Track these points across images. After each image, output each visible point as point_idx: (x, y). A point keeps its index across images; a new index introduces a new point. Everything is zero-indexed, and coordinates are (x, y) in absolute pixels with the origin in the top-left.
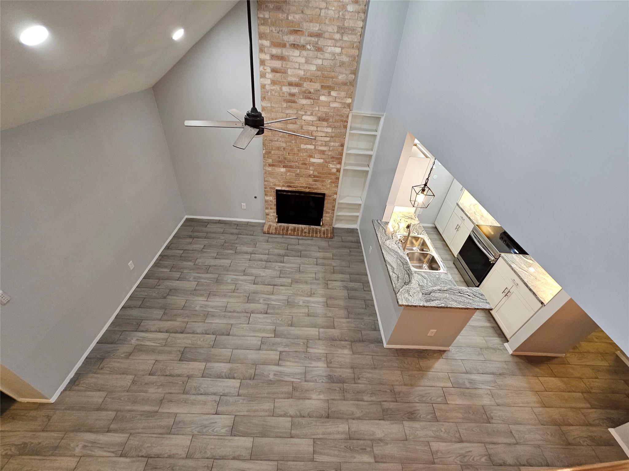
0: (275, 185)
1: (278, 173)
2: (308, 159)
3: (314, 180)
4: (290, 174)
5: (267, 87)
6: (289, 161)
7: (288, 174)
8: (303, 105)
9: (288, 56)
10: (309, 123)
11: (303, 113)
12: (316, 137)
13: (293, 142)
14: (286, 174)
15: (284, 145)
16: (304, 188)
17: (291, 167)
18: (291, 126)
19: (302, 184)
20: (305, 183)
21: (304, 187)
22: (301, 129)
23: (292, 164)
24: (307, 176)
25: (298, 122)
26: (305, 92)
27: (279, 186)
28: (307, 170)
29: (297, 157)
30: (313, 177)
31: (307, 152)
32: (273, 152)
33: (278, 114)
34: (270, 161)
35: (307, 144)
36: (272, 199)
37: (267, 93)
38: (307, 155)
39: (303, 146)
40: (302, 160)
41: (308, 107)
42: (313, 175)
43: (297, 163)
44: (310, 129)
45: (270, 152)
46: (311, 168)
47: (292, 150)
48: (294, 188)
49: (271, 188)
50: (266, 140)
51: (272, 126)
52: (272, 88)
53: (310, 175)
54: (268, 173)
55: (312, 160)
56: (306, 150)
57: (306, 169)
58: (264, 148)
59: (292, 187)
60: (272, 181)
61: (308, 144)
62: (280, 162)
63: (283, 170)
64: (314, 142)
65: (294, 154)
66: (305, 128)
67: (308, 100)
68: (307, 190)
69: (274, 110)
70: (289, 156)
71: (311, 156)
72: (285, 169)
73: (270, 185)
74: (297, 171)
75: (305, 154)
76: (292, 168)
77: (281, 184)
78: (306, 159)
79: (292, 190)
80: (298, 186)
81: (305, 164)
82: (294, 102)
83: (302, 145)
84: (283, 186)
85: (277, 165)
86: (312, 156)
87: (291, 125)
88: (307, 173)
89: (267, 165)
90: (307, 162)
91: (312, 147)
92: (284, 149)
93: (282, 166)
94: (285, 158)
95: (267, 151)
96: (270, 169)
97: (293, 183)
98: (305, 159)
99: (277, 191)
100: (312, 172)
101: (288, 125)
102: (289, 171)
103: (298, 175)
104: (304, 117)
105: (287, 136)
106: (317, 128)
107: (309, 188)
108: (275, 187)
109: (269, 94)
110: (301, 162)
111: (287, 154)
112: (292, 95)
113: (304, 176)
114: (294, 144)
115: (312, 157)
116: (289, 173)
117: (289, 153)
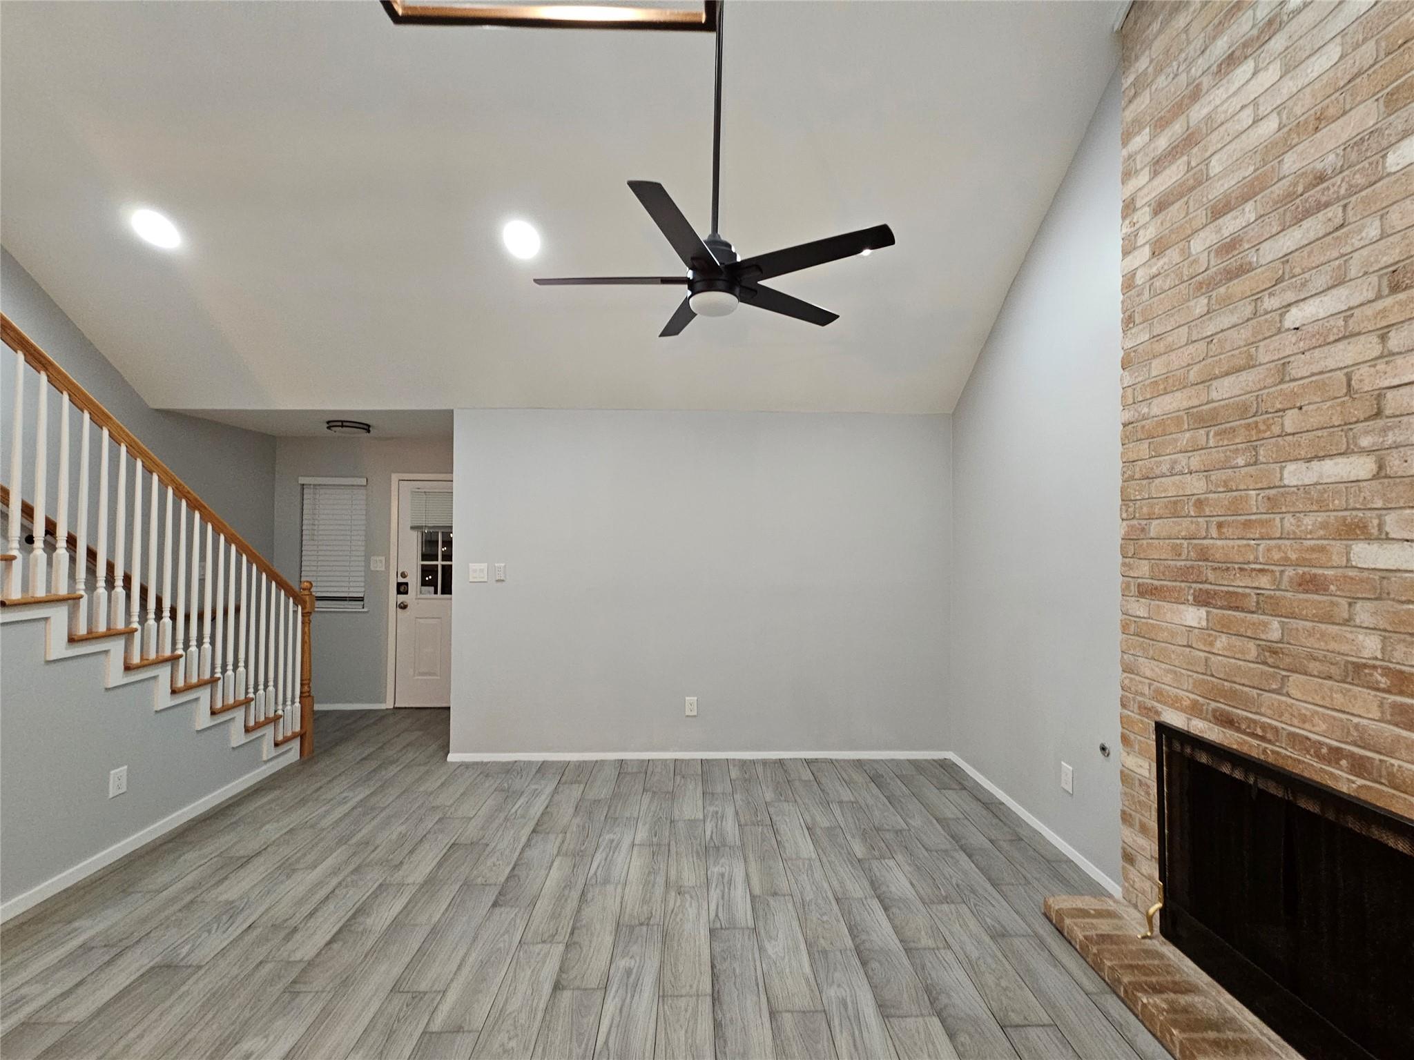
0: (1159, 695)
1: (1173, 634)
2: (1337, 546)
3: (1394, 705)
4: (1230, 647)
5: (1140, 279)
6: (1224, 568)
7: (1222, 642)
8: (1285, 259)
9: (1209, 118)
10: (1323, 338)
11: (1290, 296)
12: (1380, 395)
13: (1240, 461)
14: (1211, 644)
15: (1196, 485)
16: (1318, 756)
17: (1234, 602)
18: (1226, 389)
19: (1304, 719)
20: (1324, 718)
21: (1315, 748)
22: (1282, 382)
23: (1240, 583)
24: (1334, 670)
25: (1263, 357)
26: (1290, 196)
27: (1175, 703)
28: (1334, 629)
29: (1264, 543)
30: (1384, 682)
31: (1323, 507)
32: (1155, 527)
33: (1173, 355)
34: (1143, 569)
35: (1320, 458)
36: (1145, 768)
37: (1137, 299)
38: (1324, 525)
39: (1294, 474)
40: (1293, 556)
41: (1311, 252)
42: (1387, 672)
43: (1264, 581)
44: (1331, 364)
45: (1143, 530)
46: (1364, 613)
47: (1235, 508)
48: (1255, 742)
49: (1145, 710)
50: (1132, 478)
51: (1152, 414)
52: (1154, 270)
53: (1359, 667)
54: (1132, 628)
55: (1367, 555)
56: (1316, 497)
57: (1329, 619)
58: (1124, 516)
59: (1238, 730)
60: (1148, 673)
61: (1331, 456)
62: (1184, 574)
63: (1194, 616)
64: (1367, 433)
65: (1247, 525)
66: (1299, 368)
67: (1306, 224)
68: (1345, 782)
69: (1160, 347)
70: (1219, 543)
71: (1354, 531)
72: (1203, 612)
73: (1142, 694)
74: (1265, 625)
75: (1308, 521)
76: (1237, 609)
77: (1188, 697)
78: (1322, 549)
79: (1245, 749)
80: (1276, 730)
81: (1310, 584)
82: (1243, 270)
83: (1291, 467)
84: (1195, 710)
85: (1170, 590)
86: (1365, 527)
87: (1227, 381)
88: (1333, 646)
89: (1134, 589)
90: (1330, 572)
91: (1361, 467)
92: (1199, 504)
93: (1191, 598)
94: (1204, 555)
95: (1132, 526)
96: (1140, 608)
97: (1246, 702)
98: (1313, 549)
99: (1162, 730)
100: (1370, 646)
101: (1215, 383)
102: (1225, 628)
103: (1274, 652)
104: (1294, 317)
105: (1211, 443)
106: (1383, 338)
107: (1359, 767)
108: (1159, 706)
109: (1146, 295)
110: (1290, 572)
111: (1214, 533)
112: (1229, 246)
113: (1314, 667)
114: (1243, 471)
115: (1369, 539)
116: (1224, 638)
117: (1220, 525)
